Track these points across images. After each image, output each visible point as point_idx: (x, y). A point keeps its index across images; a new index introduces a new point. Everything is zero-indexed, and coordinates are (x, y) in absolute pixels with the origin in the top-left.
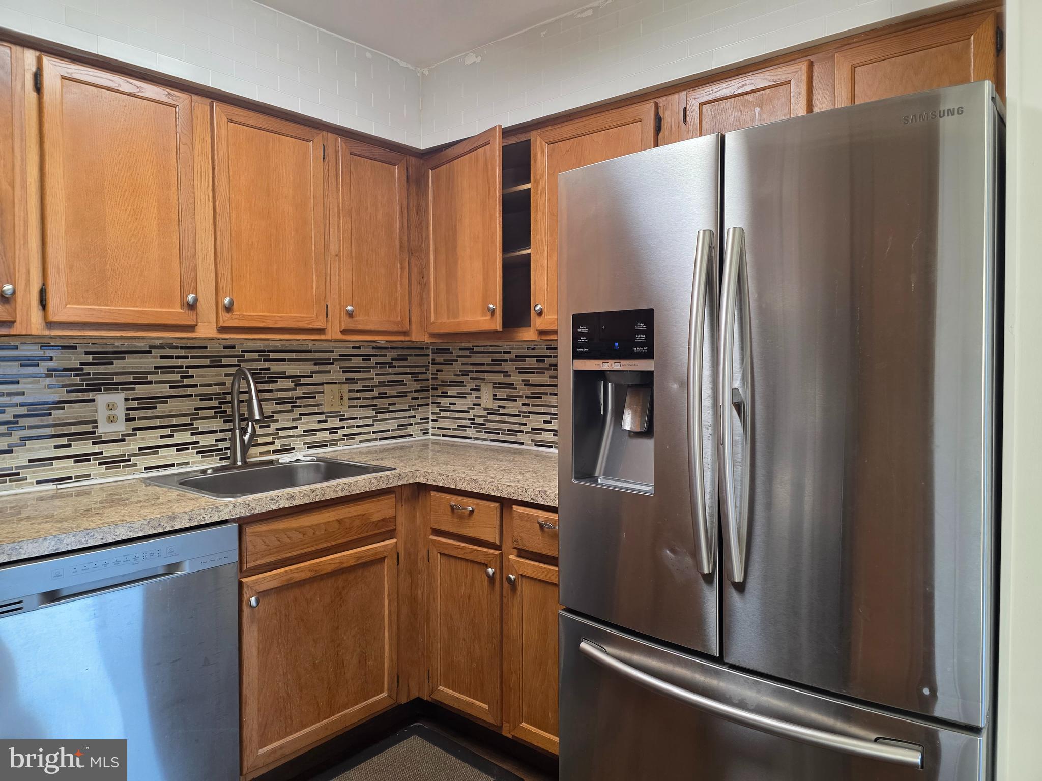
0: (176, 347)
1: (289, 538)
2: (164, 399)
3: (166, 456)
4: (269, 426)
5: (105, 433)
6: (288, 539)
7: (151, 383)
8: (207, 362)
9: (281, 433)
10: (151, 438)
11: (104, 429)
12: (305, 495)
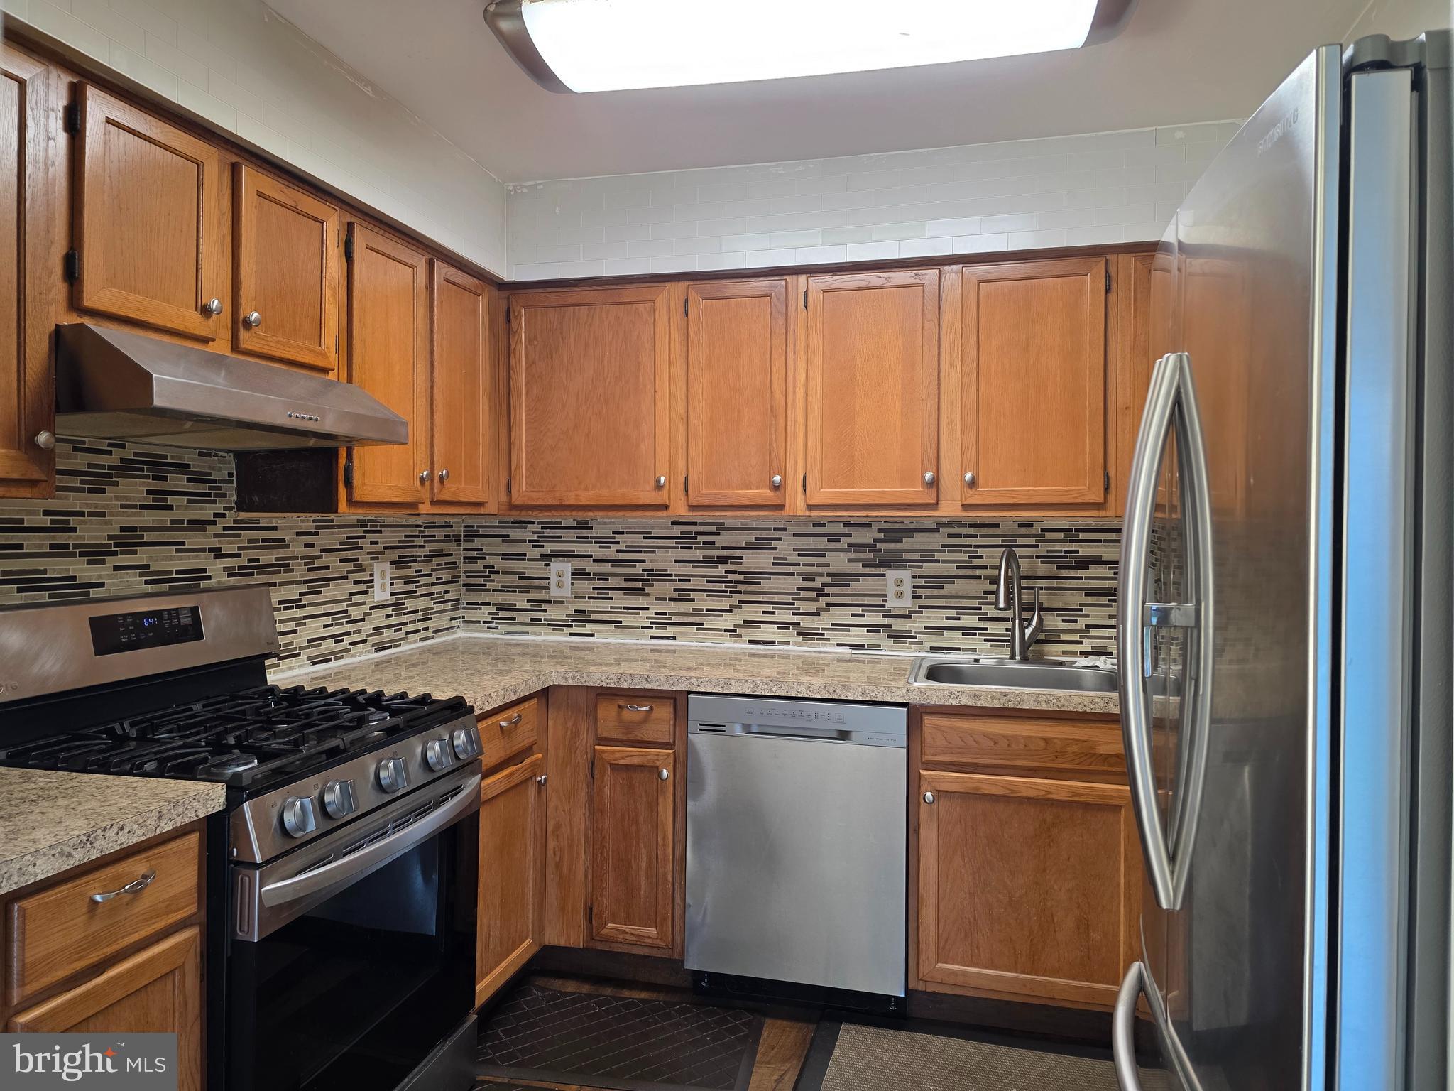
0: (964, 526)
1: (975, 741)
2: (951, 578)
3: (951, 639)
4: (1076, 621)
5: (894, 608)
6: (975, 743)
7: (938, 561)
8: (999, 541)
9: (1093, 632)
10: (937, 618)
11: (892, 603)
12: (993, 697)
